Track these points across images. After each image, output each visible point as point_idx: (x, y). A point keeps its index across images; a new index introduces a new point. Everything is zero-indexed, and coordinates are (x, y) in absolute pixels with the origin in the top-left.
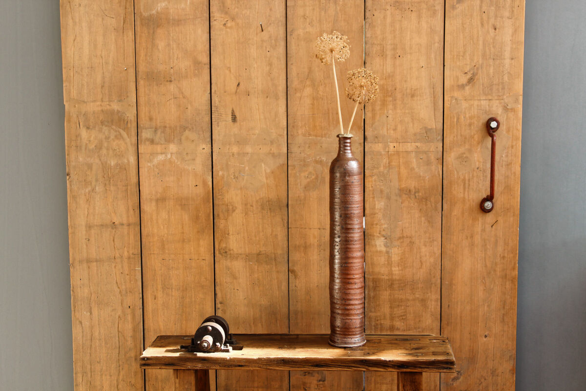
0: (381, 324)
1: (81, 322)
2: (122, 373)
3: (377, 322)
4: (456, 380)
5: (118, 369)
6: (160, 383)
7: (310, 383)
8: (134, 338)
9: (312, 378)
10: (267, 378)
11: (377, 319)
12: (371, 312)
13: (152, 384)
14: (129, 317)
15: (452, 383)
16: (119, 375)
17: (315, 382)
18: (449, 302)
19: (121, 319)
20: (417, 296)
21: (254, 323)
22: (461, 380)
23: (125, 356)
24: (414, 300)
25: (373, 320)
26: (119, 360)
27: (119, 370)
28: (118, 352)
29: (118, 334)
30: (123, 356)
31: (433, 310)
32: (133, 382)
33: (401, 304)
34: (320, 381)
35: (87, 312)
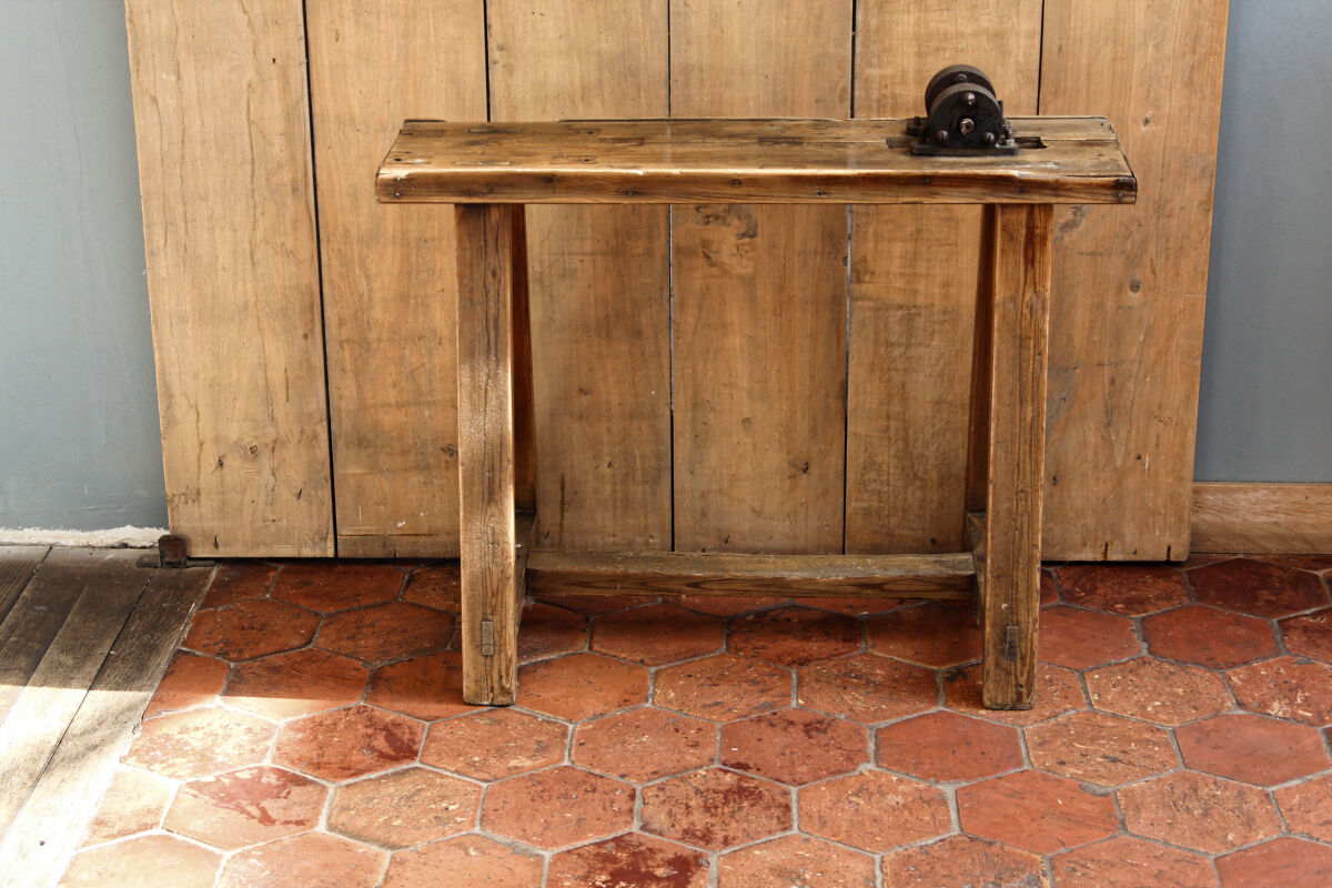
0: (894, 96)
1: (154, 100)
2: (261, 225)
3: (884, 91)
4: (1072, 227)
5: (252, 213)
6: (355, 246)
7: (720, 242)
8: (288, 136)
9: (725, 228)
10: (616, 231)
11: (884, 83)
12: (870, 65)
13: (336, 250)
14: (275, 86)
15: (1059, 235)
16: (254, 229)
17: (732, 239)
18: (1060, 38)
19: (254, 92)
20: (985, 24)
21: (582, 98)
22: (1080, 228)
23: (268, 180)
24: (976, 34)
25: (875, 86)
26: (253, 191)
27: (255, 214)
28: (250, 173)
29: (250, 128)
30: (264, 183)
31: (1021, 58)
32: (290, 244)
33: (943, 45)
34: (743, 235)
35: (168, 74)
